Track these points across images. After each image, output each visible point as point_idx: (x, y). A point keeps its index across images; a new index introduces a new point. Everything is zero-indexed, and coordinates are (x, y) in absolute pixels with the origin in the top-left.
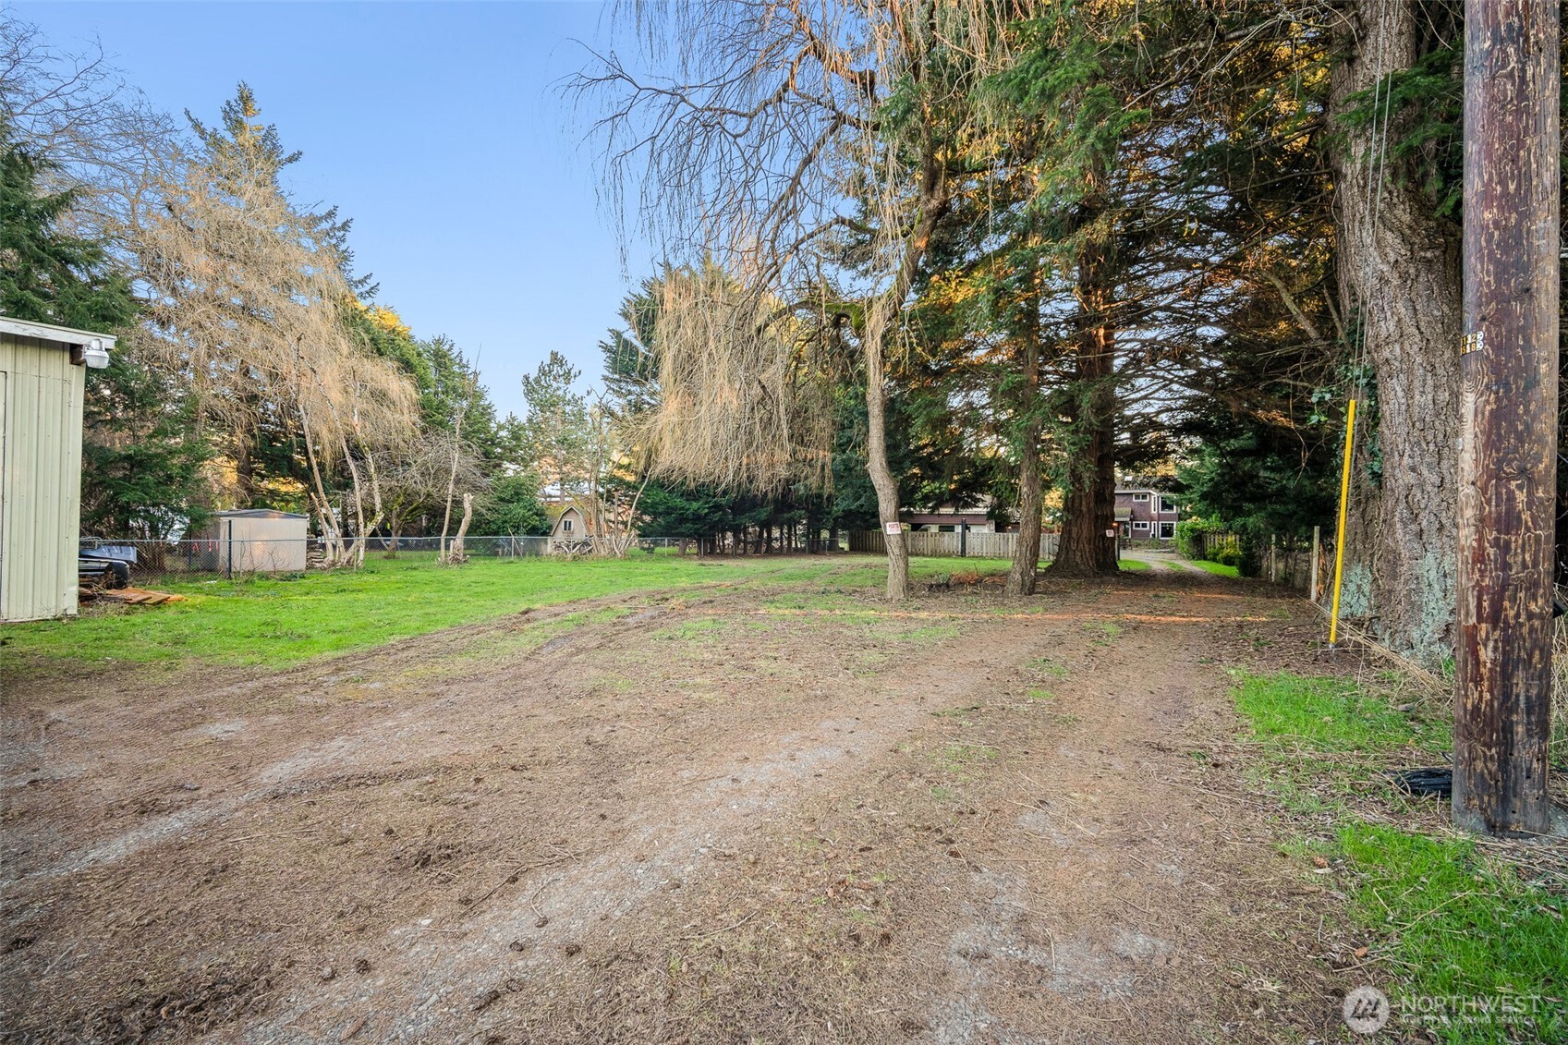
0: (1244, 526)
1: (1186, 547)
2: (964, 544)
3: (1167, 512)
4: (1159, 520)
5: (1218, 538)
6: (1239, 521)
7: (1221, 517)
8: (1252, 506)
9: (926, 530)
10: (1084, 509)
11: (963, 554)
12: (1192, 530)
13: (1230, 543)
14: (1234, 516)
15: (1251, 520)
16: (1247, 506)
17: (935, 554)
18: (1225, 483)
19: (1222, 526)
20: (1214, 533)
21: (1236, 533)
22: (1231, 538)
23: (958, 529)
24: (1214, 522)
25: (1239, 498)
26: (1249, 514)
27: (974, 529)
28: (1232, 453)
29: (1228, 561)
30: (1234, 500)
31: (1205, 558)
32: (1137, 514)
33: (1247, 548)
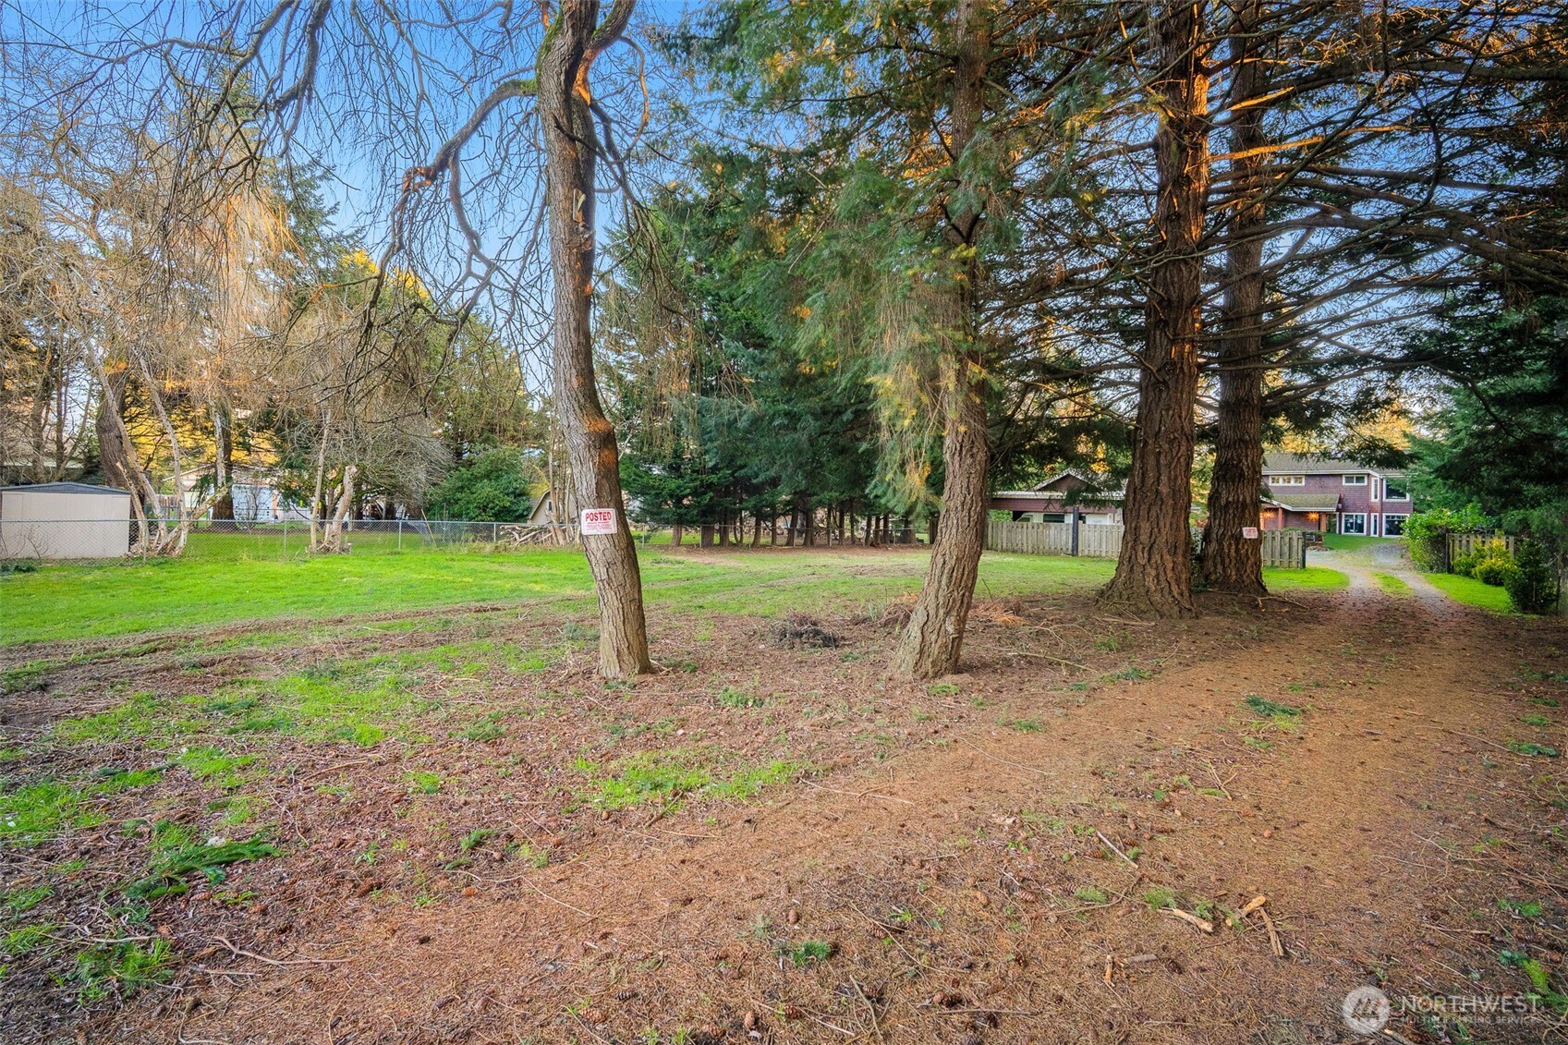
0: (1525, 524)
1: (1419, 552)
2: (1075, 538)
3: (1395, 500)
4: (1382, 511)
5: (1476, 542)
6: (1513, 516)
7: (1483, 508)
8: (1539, 489)
9: (1028, 520)
10: (1164, 490)
11: (1075, 551)
12: (1429, 527)
13: (1498, 550)
14: (1504, 507)
15: (1536, 513)
16: (1532, 489)
17: (1037, 552)
18: (1486, 449)
19: (1483, 522)
20: (1468, 532)
21: (1507, 533)
22: (1498, 542)
23: (1069, 519)
24: (1471, 515)
25: (1515, 476)
26: (1535, 503)
27: (1090, 520)
28: (1501, 400)
29: (1492, 578)
30: (1505, 480)
31: (1451, 570)
32: (1349, 502)
33: (1530, 561)
